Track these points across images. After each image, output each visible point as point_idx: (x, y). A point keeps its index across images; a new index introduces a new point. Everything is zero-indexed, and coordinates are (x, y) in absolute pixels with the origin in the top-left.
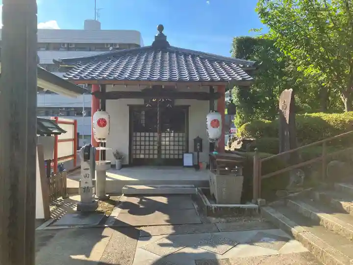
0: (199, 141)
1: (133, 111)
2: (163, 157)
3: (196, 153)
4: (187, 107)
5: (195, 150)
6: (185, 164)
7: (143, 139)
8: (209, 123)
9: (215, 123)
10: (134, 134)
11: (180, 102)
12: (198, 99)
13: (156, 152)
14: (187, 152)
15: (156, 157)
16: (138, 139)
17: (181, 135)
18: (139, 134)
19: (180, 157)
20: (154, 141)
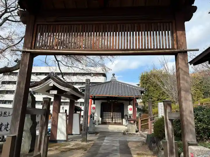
15: (111, 121)
16: (105, 114)
17: (120, 113)
18: (105, 113)
19: (120, 122)
20: (110, 116)
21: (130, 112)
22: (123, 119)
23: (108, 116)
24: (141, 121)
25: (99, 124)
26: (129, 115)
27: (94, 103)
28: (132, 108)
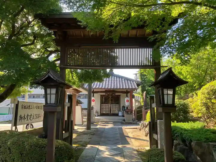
0: (124, 107)
1: (102, 96)
2: (112, 113)
3: (123, 111)
4: (120, 95)
5: (122, 110)
6: (119, 115)
7: (105, 106)
8: (126, 101)
9: (127, 101)
10: (102, 105)
11: (117, 94)
12: (123, 93)
13: (109, 111)
14: (120, 111)
15: (109, 113)
17: (118, 105)
20: (109, 106)
21: (127, 104)
23: (106, 108)
27: (93, 96)
28: (129, 100)
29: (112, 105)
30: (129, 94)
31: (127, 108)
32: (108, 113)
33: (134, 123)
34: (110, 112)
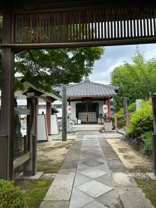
0: (101, 115)
2: (89, 121)
11: (94, 102)
13: (86, 119)
16: (80, 115)
17: (95, 113)
18: (80, 113)
19: (95, 121)
20: (86, 115)
21: (105, 111)
22: (98, 118)
23: (83, 116)
24: (117, 119)
25: (75, 124)
26: (104, 114)
27: (69, 104)
28: (107, 108)
29: (89, 113)
30: (106, 102)
31: (105, 115)
32: (85, 121)
33: (114, 131)
34: (88, 120)
